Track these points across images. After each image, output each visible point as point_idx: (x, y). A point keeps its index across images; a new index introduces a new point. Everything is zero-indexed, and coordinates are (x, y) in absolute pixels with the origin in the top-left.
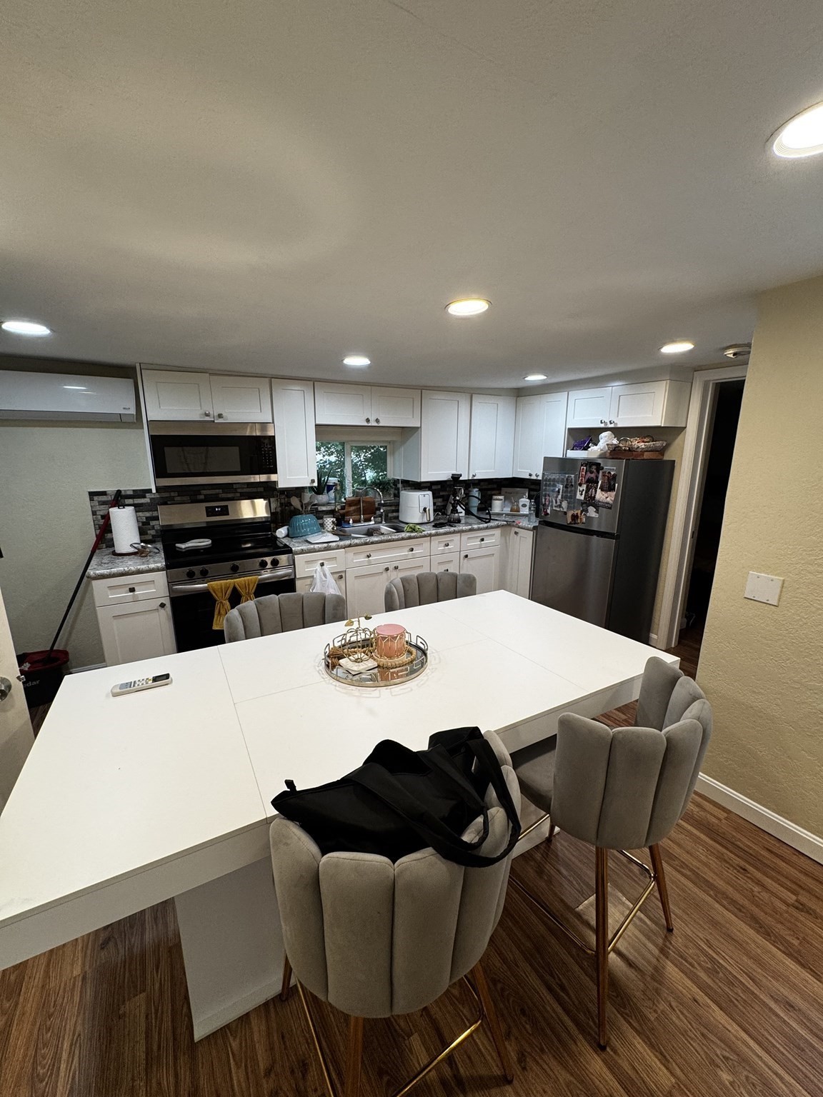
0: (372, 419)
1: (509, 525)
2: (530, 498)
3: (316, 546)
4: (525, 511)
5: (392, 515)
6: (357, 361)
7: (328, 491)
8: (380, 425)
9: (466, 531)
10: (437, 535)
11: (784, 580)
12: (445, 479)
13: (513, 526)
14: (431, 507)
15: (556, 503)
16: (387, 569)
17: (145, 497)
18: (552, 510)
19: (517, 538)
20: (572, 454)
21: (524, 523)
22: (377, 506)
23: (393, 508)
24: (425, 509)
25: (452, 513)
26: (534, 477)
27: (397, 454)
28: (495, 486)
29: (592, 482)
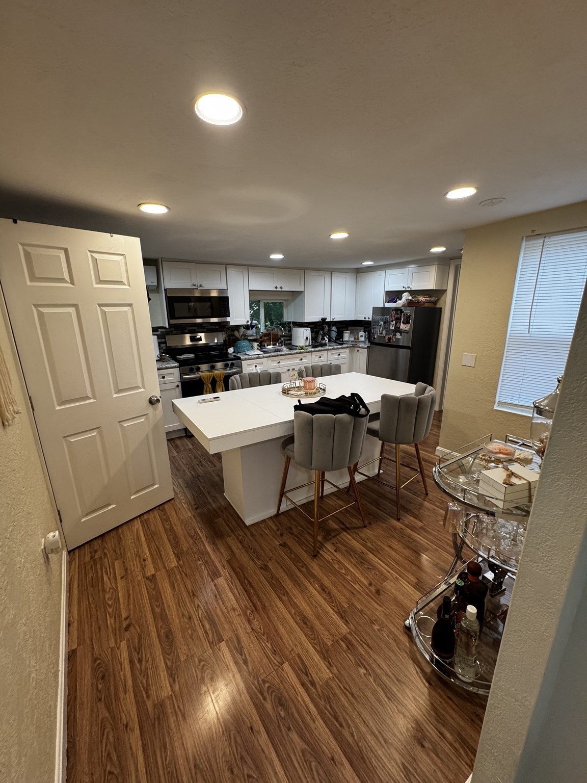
0: (279, 287)
1: (354, 346)
2: (365, 332)
3: (252, 356)
4: (363, 339)
5: (288, 341)
6: (277, 257)
7: (252, 329)
8: (283, 290)
9: (330, 350)
10: (315, 351)
11: (476, 356)
12: (318, 321)
13: (356, 347)
14: (310, 337)
15: (379, 332)
16: (289, 370)
17: (158, 331)
18: (377, 336)
19: (359, 353)
20: (388, 305)
21: (362, 345)
22: (279, 337)
23: (288, 338)
24: (307, 338)
25: (322, 340)
26: (367, 319)
27: (289, 307)
28: (344, 326)
29: (398, 320)
